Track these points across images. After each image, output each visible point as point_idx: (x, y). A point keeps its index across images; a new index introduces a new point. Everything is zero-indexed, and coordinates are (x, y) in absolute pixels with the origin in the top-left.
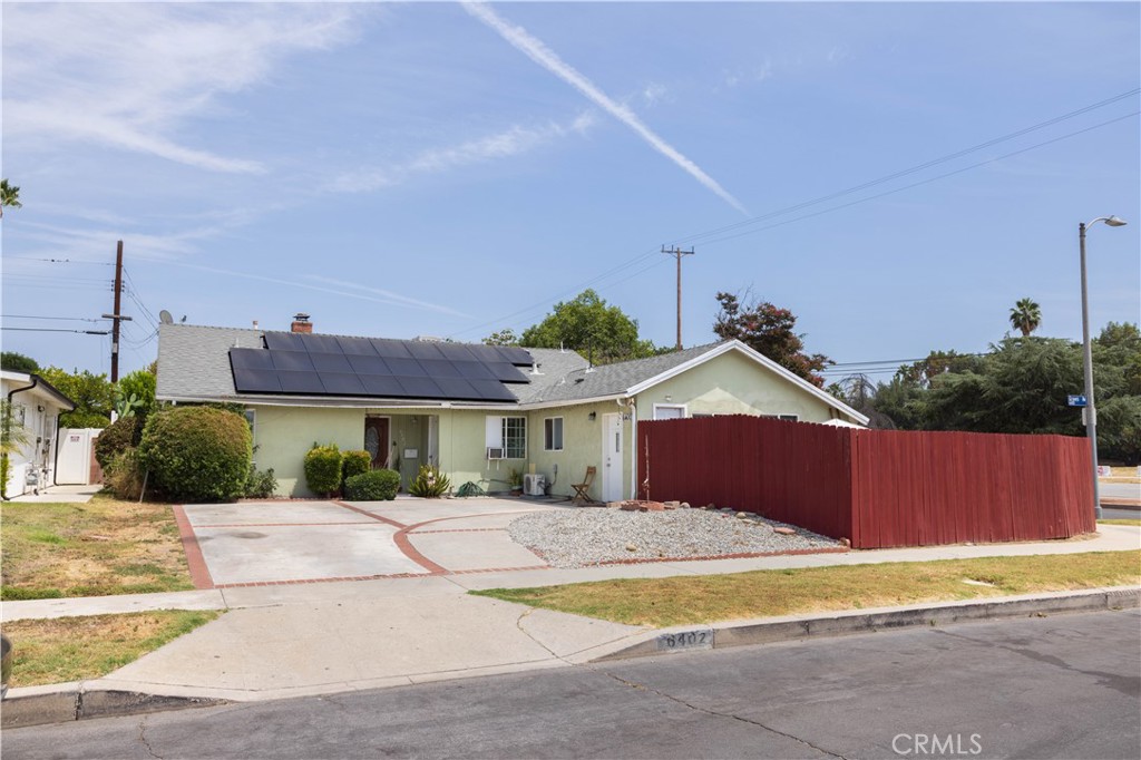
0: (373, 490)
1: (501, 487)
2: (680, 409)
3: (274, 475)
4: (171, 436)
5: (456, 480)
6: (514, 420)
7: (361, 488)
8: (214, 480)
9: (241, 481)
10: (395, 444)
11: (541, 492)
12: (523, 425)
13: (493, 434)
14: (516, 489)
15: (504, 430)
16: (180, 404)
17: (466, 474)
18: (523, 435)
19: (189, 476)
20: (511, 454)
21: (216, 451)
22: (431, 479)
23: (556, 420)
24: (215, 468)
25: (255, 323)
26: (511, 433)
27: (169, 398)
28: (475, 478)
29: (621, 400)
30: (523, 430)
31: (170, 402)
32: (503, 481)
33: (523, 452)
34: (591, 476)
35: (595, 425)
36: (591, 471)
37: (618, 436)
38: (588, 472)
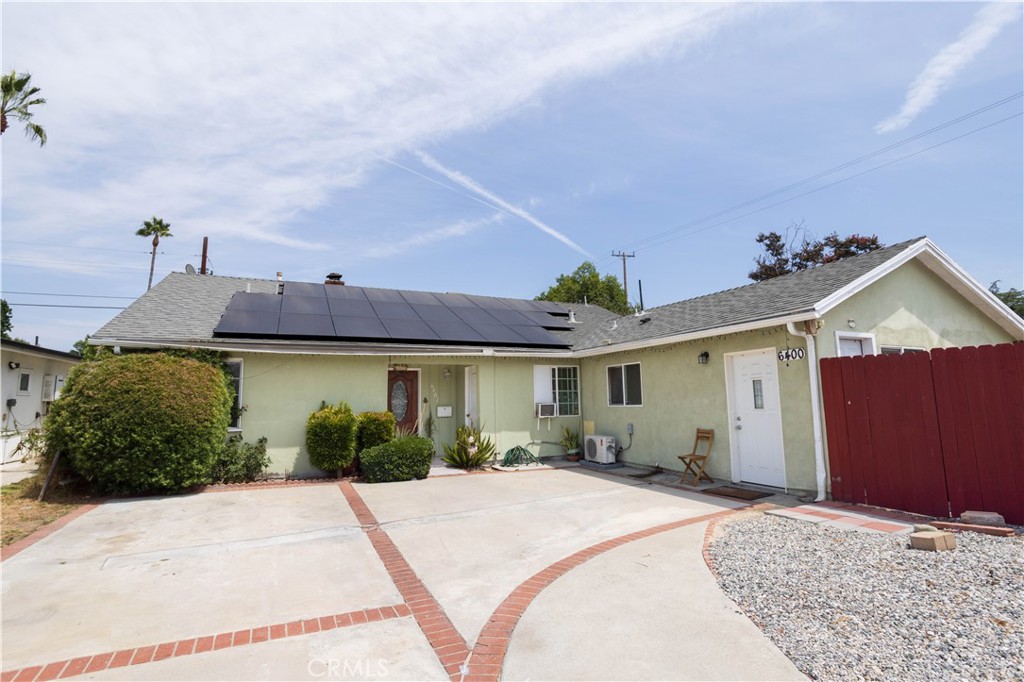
0: (398, 466)
1: (554, 451)
5: (502, 442)
6: (565, 370)
7: (380, 464)
8: (156, 463)
9: (201, 462)
10: (425, 401)
11: (611, 459)
12: (575, 376)
13: (542, 386)
14: (575, 454)
15: (554, 382)
16: (125, 350)
17: (513, 434)
18: (576, 388)
19: (112, 459)
20: (563, 411)
21: (158, 419)
22: (473, 445)
23: (628, 368)
24: (154, 446)
25: (278, 274)
26: (563, 385)
27: (110, 342)
28: (522, 439)
30: (575, 381)
31: (109, 348)
32: (556, 444)
33: (576, 408)
34: (706, 444)
35: (708, 371)
36: (705, 436)
37: (757, 385)
38: (698, 438)
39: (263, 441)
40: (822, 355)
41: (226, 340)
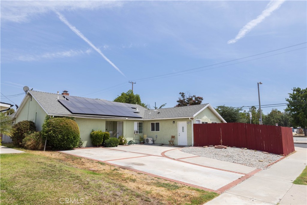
0: (113, 144)
1: (138, 142)
4: (57, 128)
5: (128, 140)
6: (140, 123)
8: (71, 142)
11: (152, 143)
12: (142, 124)
13: (136, 127)
14: (143, 142)
15: (138, 126)
16: (55, 117)
17: (130, 138)
18: (142, 127)
20: (140, 132)
21: (72, 133)
22: (123, 140)
23: (156, 123)
25: (58, 92)
26: (140, 126)
27: (52, 115)
28: (132, 139)
29: (191, 118)
30: (142, 126)
31: (52, 116)
32: (138, 140)
33: (142, 132)
34: (173, 139)
35: (174, 125)
36: (173, 137)
37: (183, 128)
38: (172, 137)
40: (194, 123)
41: (74, 115)
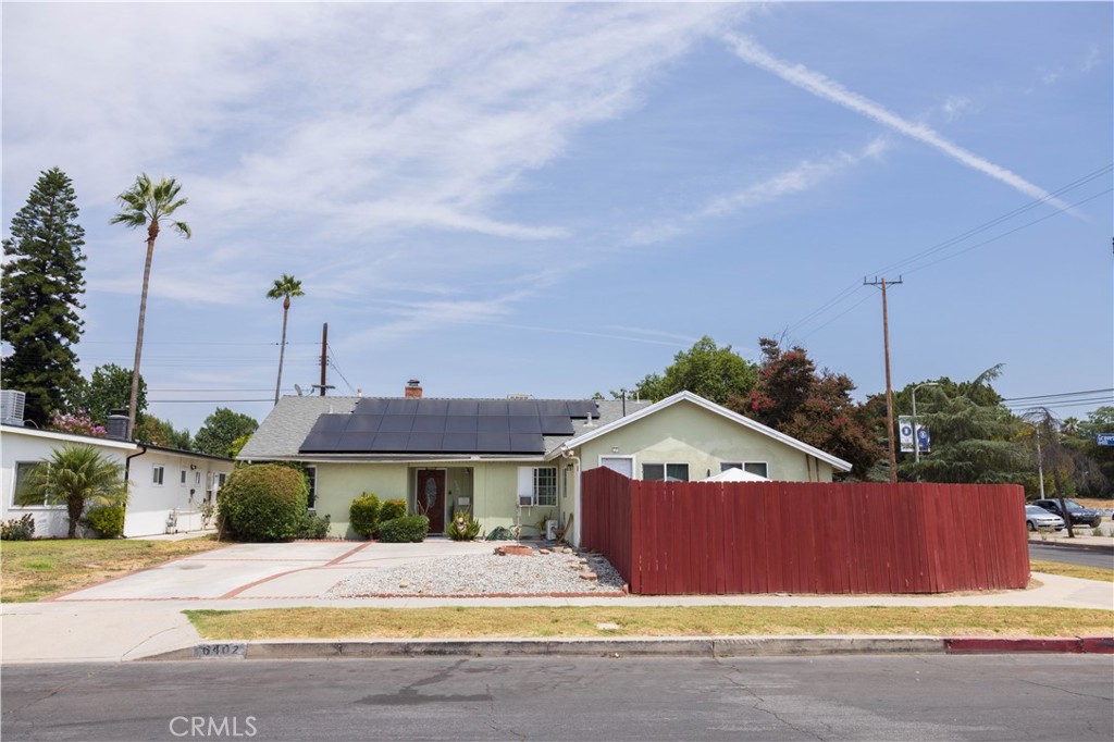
0: (400, 533)
1: (532, 532)
2: (631, 459)
3: (330, 519)
5: (487, 525)
6: (545, 470)
8: (268, 524)
9: (290, 525)
10: (450, 493)
11: (554, 537)
12: (554, 475)
13: (525, 482)
14: (544, 533)
15: (535, 479)
16: (254, 462)
18: (554, 484)
19: (249, 521)
20: (542, 502)
21: (268, 500)
22: (462, 524)
23: (565, 470)
24: (267, 514)
26: (542, 482)
27: (246, 458)
28: (507, 523)
30: (554, 479)
31: (246, 462)
32: (533, 527)
33: (554, 500)
39: (328, 516)
41: (306, 455)
